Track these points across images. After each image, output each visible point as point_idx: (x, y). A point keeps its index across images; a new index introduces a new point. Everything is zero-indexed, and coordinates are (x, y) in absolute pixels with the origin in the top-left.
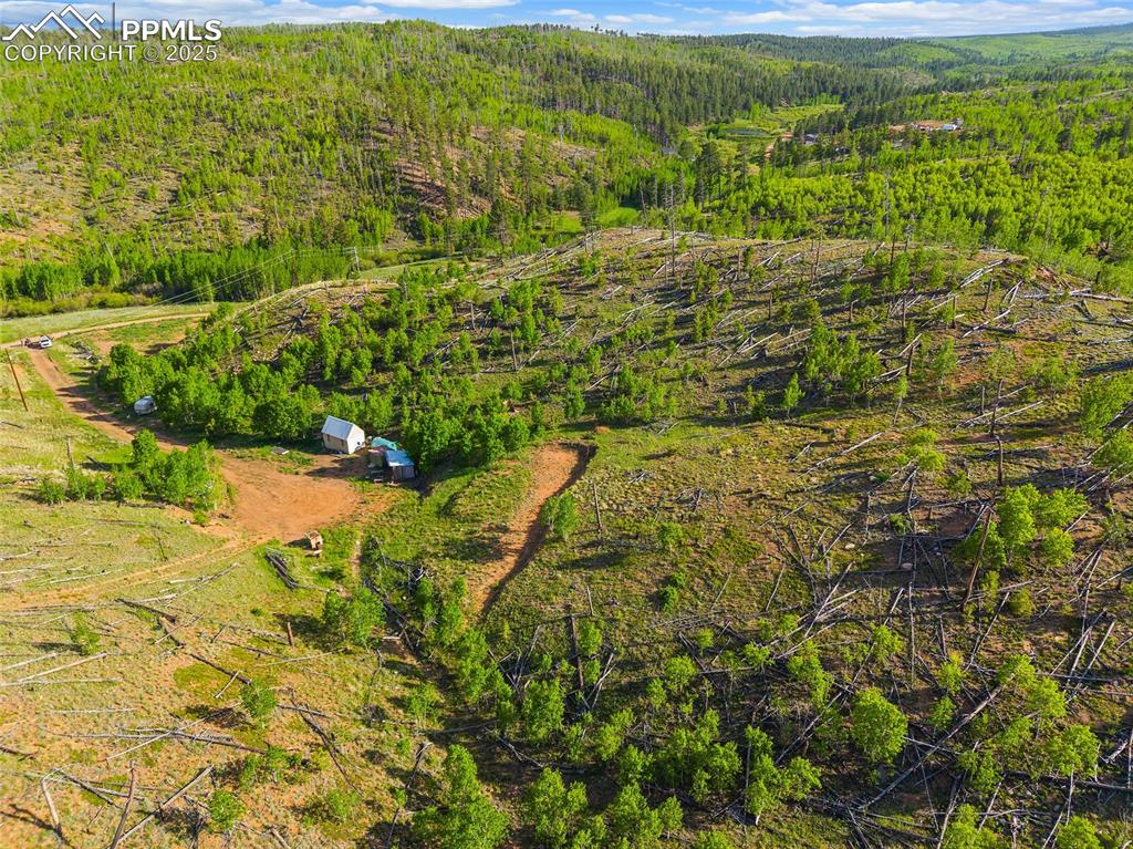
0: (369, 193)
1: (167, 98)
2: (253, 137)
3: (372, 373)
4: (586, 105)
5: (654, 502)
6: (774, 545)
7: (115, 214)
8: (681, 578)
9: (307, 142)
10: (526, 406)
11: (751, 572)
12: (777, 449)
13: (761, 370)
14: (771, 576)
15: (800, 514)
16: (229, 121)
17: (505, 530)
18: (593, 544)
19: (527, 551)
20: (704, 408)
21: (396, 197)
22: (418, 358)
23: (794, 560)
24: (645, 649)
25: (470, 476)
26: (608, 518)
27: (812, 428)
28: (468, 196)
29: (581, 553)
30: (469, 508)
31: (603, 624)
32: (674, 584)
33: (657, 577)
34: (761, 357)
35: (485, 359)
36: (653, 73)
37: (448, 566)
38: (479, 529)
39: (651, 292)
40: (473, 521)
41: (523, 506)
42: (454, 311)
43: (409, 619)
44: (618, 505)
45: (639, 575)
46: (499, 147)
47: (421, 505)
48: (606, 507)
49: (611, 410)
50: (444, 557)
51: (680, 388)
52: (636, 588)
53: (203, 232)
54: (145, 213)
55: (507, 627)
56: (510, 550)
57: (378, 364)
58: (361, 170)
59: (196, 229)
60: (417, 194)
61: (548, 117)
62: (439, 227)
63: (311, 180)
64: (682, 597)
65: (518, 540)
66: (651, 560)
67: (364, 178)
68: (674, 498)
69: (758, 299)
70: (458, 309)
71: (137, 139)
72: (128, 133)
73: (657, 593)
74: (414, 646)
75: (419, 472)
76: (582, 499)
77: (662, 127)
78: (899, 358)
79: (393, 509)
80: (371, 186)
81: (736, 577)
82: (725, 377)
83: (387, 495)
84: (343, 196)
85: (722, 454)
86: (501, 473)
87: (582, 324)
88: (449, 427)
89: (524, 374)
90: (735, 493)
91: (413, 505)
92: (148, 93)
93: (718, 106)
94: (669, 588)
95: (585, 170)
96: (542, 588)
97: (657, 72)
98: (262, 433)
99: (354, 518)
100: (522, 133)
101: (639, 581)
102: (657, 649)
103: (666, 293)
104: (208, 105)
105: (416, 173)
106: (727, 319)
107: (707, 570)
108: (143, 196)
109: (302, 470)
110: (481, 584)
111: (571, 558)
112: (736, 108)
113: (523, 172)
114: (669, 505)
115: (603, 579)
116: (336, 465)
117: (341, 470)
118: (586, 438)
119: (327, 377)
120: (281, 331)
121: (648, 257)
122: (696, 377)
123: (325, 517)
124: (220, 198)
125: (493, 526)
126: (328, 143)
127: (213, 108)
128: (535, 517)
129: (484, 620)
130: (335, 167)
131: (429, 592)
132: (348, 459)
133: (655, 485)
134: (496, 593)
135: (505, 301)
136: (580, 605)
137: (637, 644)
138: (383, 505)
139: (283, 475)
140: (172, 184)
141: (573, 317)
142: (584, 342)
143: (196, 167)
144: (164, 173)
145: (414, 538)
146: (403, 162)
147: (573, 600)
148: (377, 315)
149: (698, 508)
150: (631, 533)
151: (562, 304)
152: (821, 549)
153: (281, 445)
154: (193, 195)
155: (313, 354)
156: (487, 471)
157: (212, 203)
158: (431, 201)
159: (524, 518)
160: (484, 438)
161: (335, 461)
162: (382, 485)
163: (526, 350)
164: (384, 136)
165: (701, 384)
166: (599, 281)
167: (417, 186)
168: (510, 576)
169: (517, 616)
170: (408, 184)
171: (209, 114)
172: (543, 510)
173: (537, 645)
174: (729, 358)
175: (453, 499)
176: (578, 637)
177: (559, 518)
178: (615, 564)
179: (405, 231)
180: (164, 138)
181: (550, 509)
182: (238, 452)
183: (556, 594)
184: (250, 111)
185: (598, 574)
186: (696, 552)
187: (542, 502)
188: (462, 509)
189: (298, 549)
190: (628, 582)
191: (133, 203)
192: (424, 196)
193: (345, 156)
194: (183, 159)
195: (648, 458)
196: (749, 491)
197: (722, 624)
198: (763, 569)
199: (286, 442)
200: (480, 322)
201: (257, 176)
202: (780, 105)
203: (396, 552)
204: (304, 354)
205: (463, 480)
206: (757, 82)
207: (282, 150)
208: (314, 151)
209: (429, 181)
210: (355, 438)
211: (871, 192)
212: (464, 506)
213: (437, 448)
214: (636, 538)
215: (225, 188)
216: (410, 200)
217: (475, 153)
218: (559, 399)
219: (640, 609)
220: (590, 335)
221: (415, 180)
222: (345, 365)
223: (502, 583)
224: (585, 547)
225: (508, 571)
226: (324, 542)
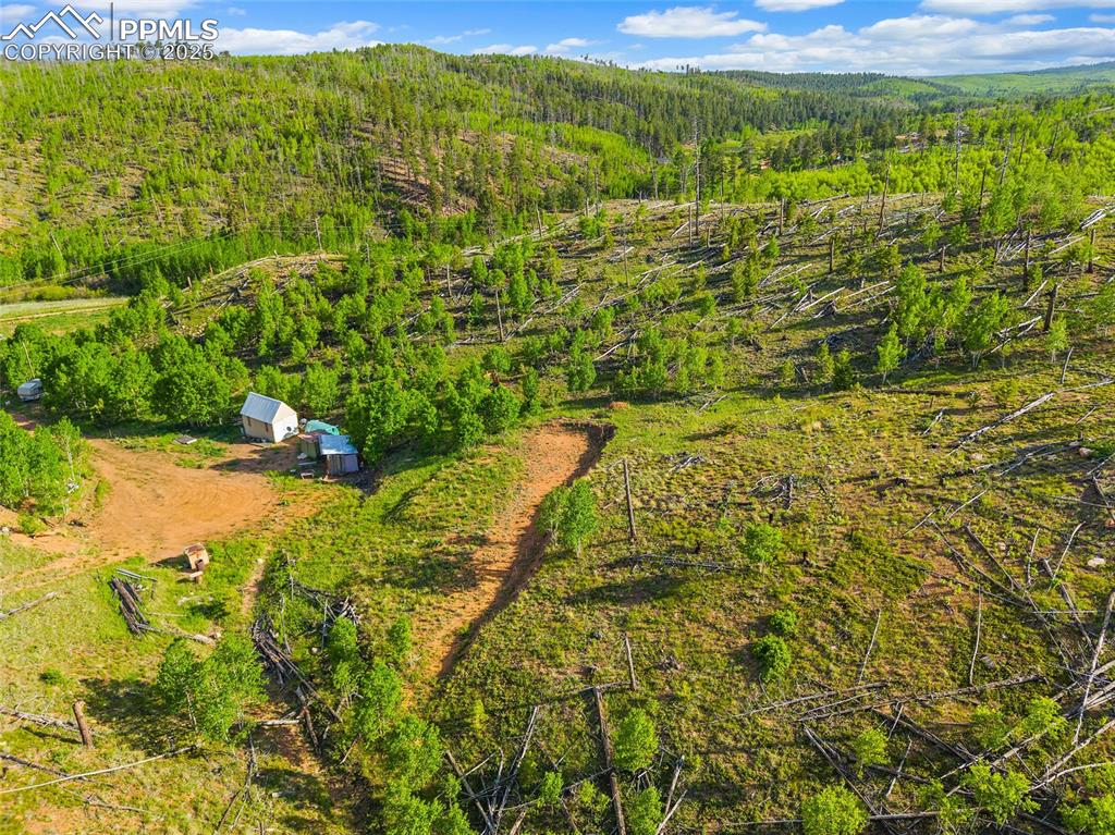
0: (348, 190)
1: (140, 99)
2: (227, 135)
3: (318, 347)
4: (578, 118)
5: (717, 495)
6: (948, 562)
7: (71, 209)
8: (791, 621)
9: (284, 139)
10: (515, 381)
11: (918, 608)
12: (890, 420)
13: (832, 330)
14: (961, 619)
15: (977, 508)
16: (204, 120)
17: (483, 541)
18: (624, 563)
19: (516, 573)
20: (761, 377)
21: (376, 193)
22: (377, 327)
23: (995, 588)
24: (741, 760)
25: (434, 467)
26: (645, 520)
27: (931, 394)
28: (453, 195)
29: (604, 576)
30: (429, 508)
31: (655, 706)
32: (778, 630)
33: (745, 618)
34: (829, 314)
35: (464, 329)
36: (644, 94)
37: (388, 597)
38: (442, 539)
39: (670, 251)
40: (434, 528)
41: (510, 506)
42: (426, 278)
43: (317, 686)
44: (657, 500)
45: (711, 615)
46: (487, 150)
47: (361, 507)
48: (639, 504)
49: (632, 380)
50: (383, 582)
51: (724, 354)
52: (707, 639)
53: (164, 226)
54: (104, 208)
55: (479, 708)
56: (490, 573)
57: (326, 337)
58: (340, 166)
59: (156, 223)
60: (400, 191)
61: (540, 128)
62: (422, 225)
63: (285, 176)
64: (797, 656)
65: (502, 557)
66: (728, 588)
67: (343, 175)
68: (748, 489)
69: (810, 253)
70: (430, 275)
71: (103, 138)
72: (95, 132)
73: (749, 647)
74: (320, 738)
75: (365, 462)
76: (599, 494)
77: (656, 138)
78: (1025, 309)
79: (320, 513)
80: (350, 183)
81: (892, 619)
82: (784, 339)
83: (317, 494)
84: (320, 192)
85: (807, 429)
86: (479, 462)
87: (585, 289)
88: (407, 401)
89: (512, 345)
90: (849, 480)
91: (350, 507)
92: (120, 94)
93: (710, 126)
94: (770, 639)
95: (578, 174)
96: (541, 636)
97: (648, 93)
98: (164, 417)
99: (263, 525)
100: (513, 137)
101: (713, 626)
102: (766, 760)
103: (689, 253)
104: (182, 106)
105: (399, 170)
106: (775, 275)
107: (833, 605)
108: (104, 191)
109: (208, 463)
110: (440, 628)
111: (589, 585)
112: (727, 129)
113: (513, 174)
114: (743, 499)
115: (647, 621)
116: (256, 456)
117: (260, 462)
118: (599, 416)
119: (262, 352)
120: (214, 303)
121: (663, 218)
122: (744, 340)
123: (222, 526)
124: (186, 193)
125: (465, 536)
126: (306, 140)
127: (188, 109)
128: (527, 523)
129: (441, 693)
130: (312, 163)
131: (349, 641)
132: (272, 449)
133: (712, 473)
134: (463, 642)
135: (491, 266)
136: (610, 668)
137: (724, 749)
138: (308, 508)
139: (180, 469)
140: (136, 180)
141: (574, 281)
142: (588, 308)
143: (164, 165)
144: (129, 170)
145: (344, 554)
146: (385, 159)
147: (596, 659)
148: (331, 282)
149: (793, 504)
150: (687, 544)
151: (560, 267)
152: (1040, 565)
153: (188, 433)
154: (157, 190)
155: (247, 326)
156: (460, 459)
157: (176, 198)
158: (415, 199)
159: (512, 524)
160: (455, 415)
161: (255, 452)
162: (311, 481)
163: (515, 318)
164: (366, 135)
165: (751, 348)
166: (605, 242)
167: (400, 184)
168: (487, 616)
169: (497, 686)
170: (389, 182)
171: (183, 114)
172: (541, 511)
173: (534, 744)
174: (784, 316)
175: (406, 497)
176: (611, 731)
177: (568, 519)
178: (666, 596)
179: (385, 228)
180: (133, 137)
181: (553, 507)
182: (129, 442)
183: (566, 648)
184: (226, 111)
185: (637, 613)
186: (806, 573)
187: (538, 501)
188: (418, 510)
189: (170, 571)
190: (692, 627)
191: (92, 198)
192: (406, 194)
193: (323, 154)
194: (151, 157)
195: (693, 438)
196: (874, 476)
197: (887, 711)
198: (941, 604)
199: (196, 429)
200: (458, 290)
201: (228, 173)
202: (770, 129)
203: (312, 577)
204: (235, 324)
205: (425, 472)
206: (747, 106)
207: (257, 148)
208: (291, 148)
209: (413, 179)
210: (284, 422)
211: (895, 181)
212: (421, 507)
213: (389, 427)
214: (697, 551)
215: (193, 183)
216: (392, 196)
217: (463, 154)
218: (560, 371)
219: (722, 678)
220: (596, 300)
221: (398, 177)
222: (284, 337)
223: (475, 627)
224: (611, 567)
225: (484, 606)
226: (212, 560)
